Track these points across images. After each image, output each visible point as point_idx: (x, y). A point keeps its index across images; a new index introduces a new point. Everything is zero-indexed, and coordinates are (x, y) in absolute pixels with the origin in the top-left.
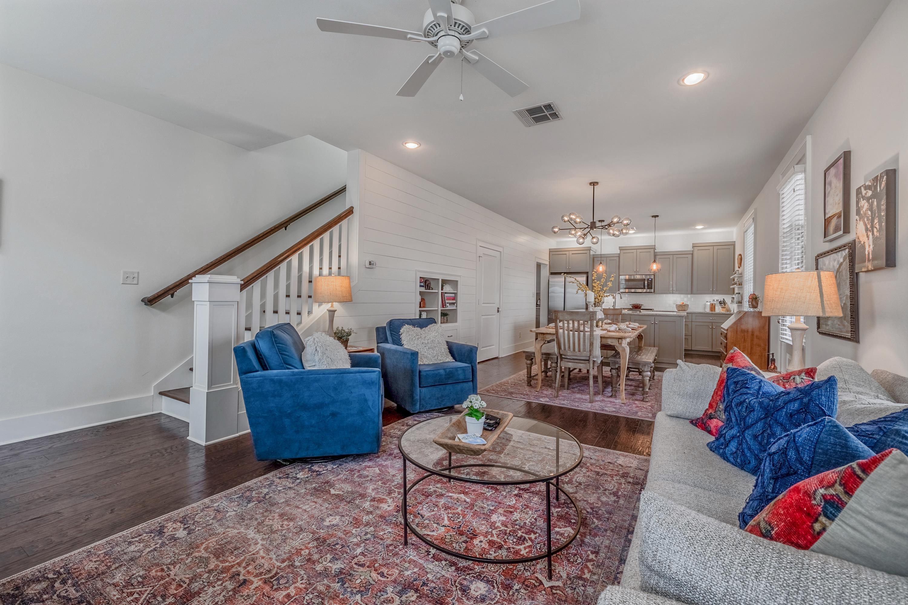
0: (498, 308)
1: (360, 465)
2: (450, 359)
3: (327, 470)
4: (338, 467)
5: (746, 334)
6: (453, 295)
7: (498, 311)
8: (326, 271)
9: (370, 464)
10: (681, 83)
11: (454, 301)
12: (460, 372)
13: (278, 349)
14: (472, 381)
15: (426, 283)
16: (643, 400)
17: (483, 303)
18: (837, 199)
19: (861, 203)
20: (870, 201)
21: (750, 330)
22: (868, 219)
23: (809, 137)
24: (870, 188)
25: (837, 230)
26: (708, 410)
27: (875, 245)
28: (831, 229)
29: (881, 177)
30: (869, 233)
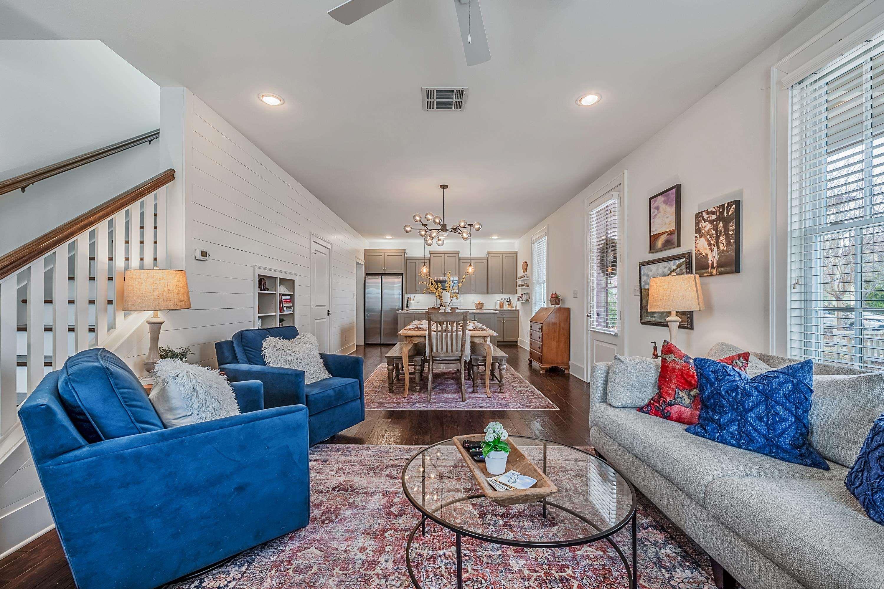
0: (328, 311)
1: (283, 551)
2: (326, 375)
3: (234, 579)
4: (248, 567)
5: (555, 326)
6: (289, 297)
7: (328, 314)
8: (135, 263)
9: (296, 544)
10: (579, 102)
11: (291, 305)
12: (349, 389)
13: (123, 398)
14: (360, 398)
15: (262, 281)
16: (500, 392)
17: (317, 306)
18: (668, 221)
19: (703, 224)
20: (715, 223)
21: (558, 323)
22: (711, 236)
23: (626, 171)
24: (713, 213)
25: (668, 244)
26: (663, 398)
27: (721, 256)
28: (659, 244)
29: (729, 205)
30: (713, 247)
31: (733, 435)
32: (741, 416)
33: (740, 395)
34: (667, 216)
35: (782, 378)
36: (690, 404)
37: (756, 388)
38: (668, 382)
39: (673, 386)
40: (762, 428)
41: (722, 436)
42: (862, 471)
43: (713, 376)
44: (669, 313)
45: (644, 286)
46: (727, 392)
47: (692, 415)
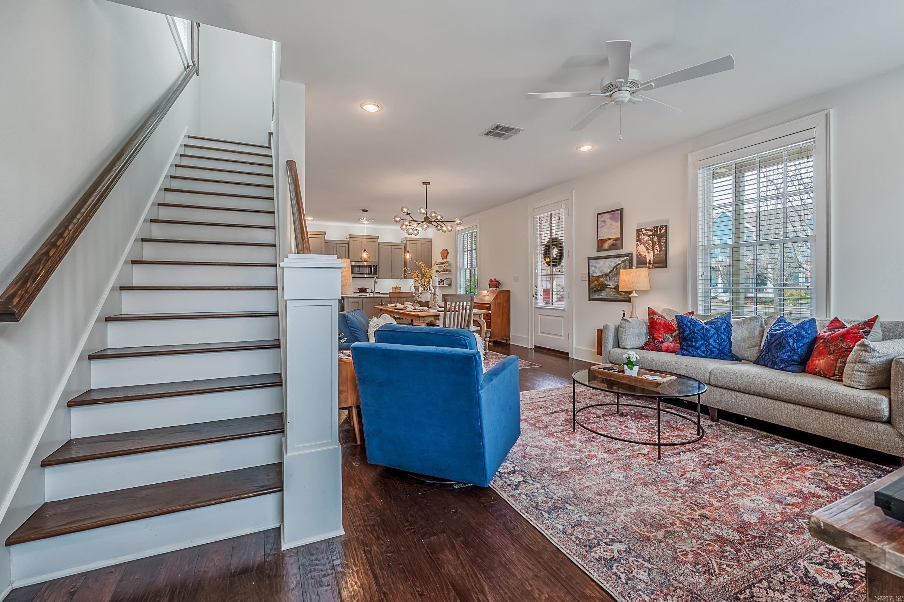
10: (577, 149)
18: (613, 231)
19: (642, 236)
20: (651, 237)
21: (502, 303)
22: (649, 245)
23: (573, 191)
24: (650, 231)
25: (613, 247)
26: (657, 339)
27: (656, 257)
28: (606, 245)
29: (661, 227)
30: (650, 251)
31: (703, 352)
32: (707, 342)
33: (705, 331)
34: (612, 228)
35: (721, 321)
36: (673, 341)
37: (711, 327)
38: (658, 331)
39: (662, 332)
40: (717, 345)
41: (698, 353)
42: (768, 353)
43: (689, 323)
44: (631, 292)
45: (591, 274)
46: (698, 331)
47: (674, 347)
